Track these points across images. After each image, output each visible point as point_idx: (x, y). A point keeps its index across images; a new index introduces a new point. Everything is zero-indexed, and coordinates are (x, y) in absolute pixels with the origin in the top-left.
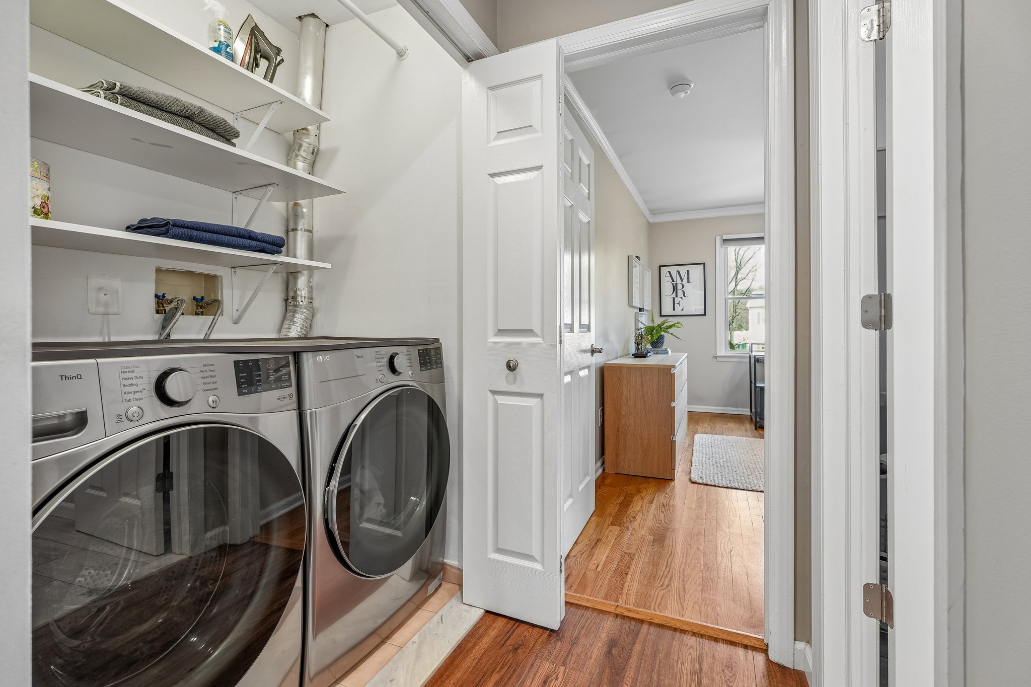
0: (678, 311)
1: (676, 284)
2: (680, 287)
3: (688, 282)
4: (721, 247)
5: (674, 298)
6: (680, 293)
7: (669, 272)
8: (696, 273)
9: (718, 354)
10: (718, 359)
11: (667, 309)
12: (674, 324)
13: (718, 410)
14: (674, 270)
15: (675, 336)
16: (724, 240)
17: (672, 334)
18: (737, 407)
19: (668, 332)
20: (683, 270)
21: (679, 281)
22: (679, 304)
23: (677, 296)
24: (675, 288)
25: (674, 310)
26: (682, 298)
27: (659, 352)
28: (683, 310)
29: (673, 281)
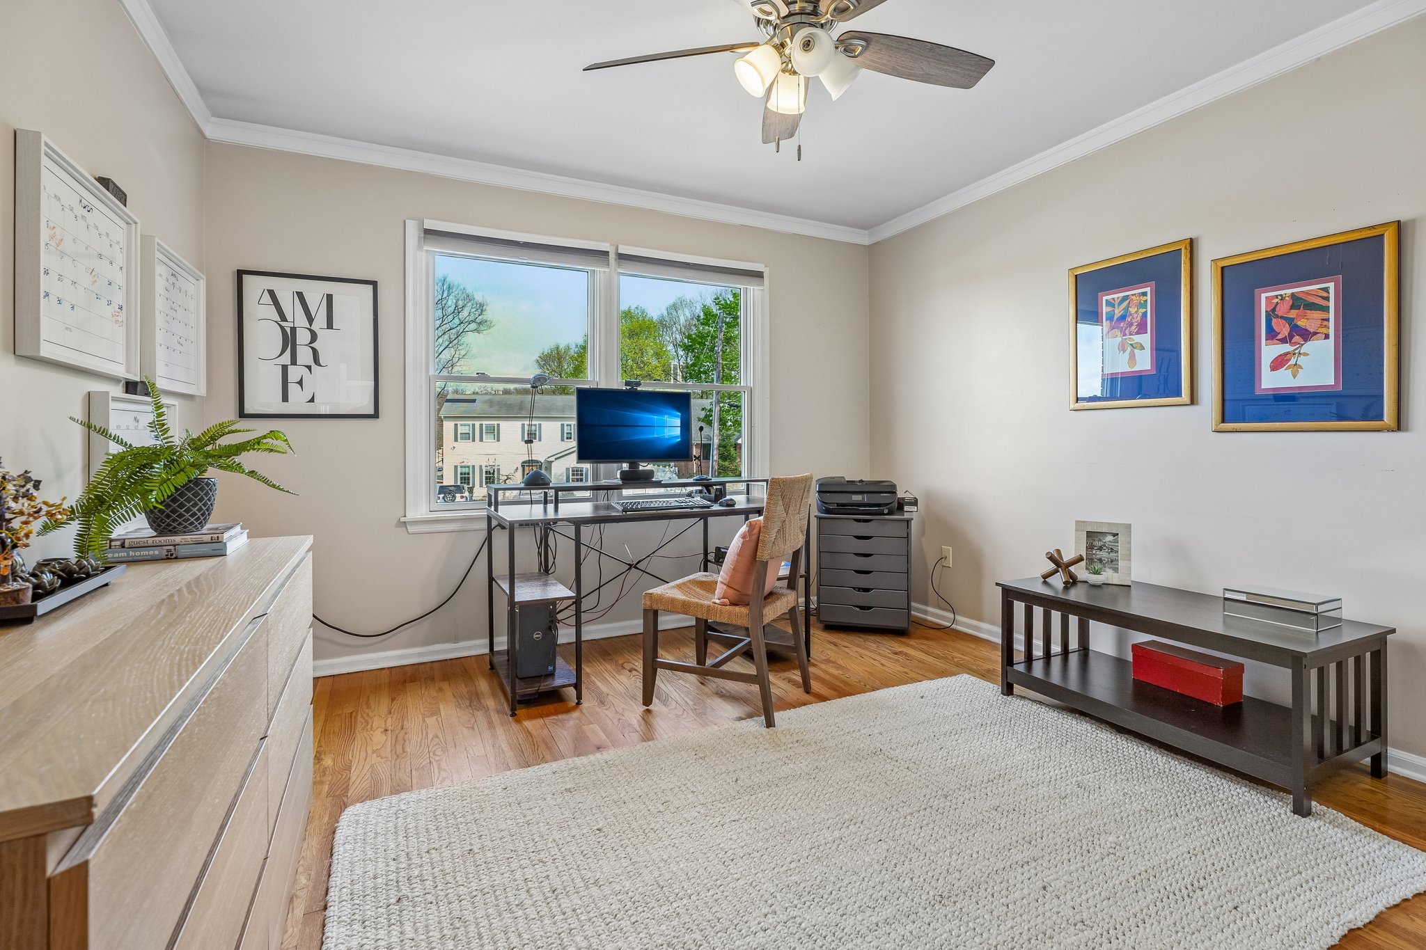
0: (297, 402)
1: (293, 330)
2: (303, 337)
3: (330, 326)
4: (420, 247)
5: (285, 368)
6: (304, 355)
7: (272, 293)
8: (351, 303)
9: (411, 515)
10: (411, 529)
11: (263, 395)
12: (258, 441)
13: (412, 655)
14: (285, 289)
15: (266, 482)
16: (428, 232)
17: (252, 473)
18: (456, 640)
19: (238, 468)
20: (315, 293)
21: (301, 321)
22: (300, 383)
23: (294, 362)
24: (289, 340)
25: (285, 398)
26: (309, 368)
27: (182, 551)
28: (312, 400)
29: (284, 318)
